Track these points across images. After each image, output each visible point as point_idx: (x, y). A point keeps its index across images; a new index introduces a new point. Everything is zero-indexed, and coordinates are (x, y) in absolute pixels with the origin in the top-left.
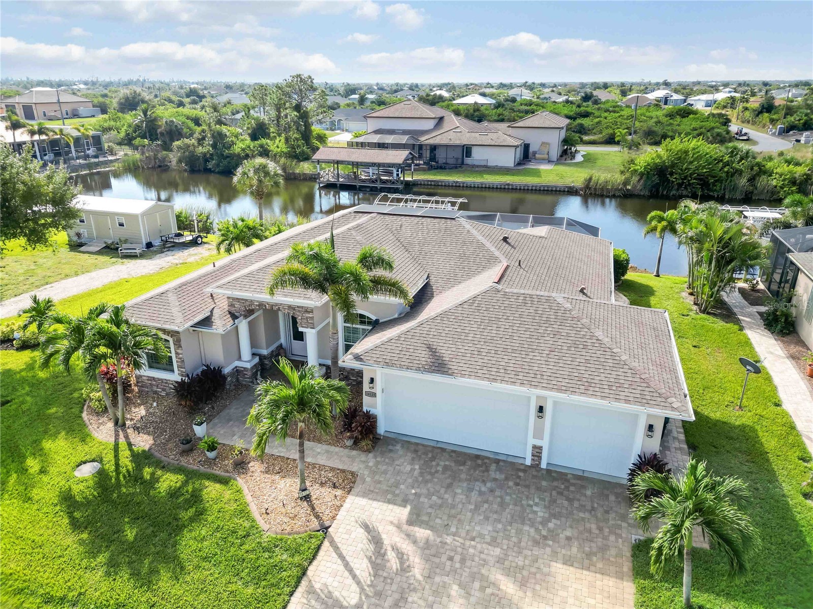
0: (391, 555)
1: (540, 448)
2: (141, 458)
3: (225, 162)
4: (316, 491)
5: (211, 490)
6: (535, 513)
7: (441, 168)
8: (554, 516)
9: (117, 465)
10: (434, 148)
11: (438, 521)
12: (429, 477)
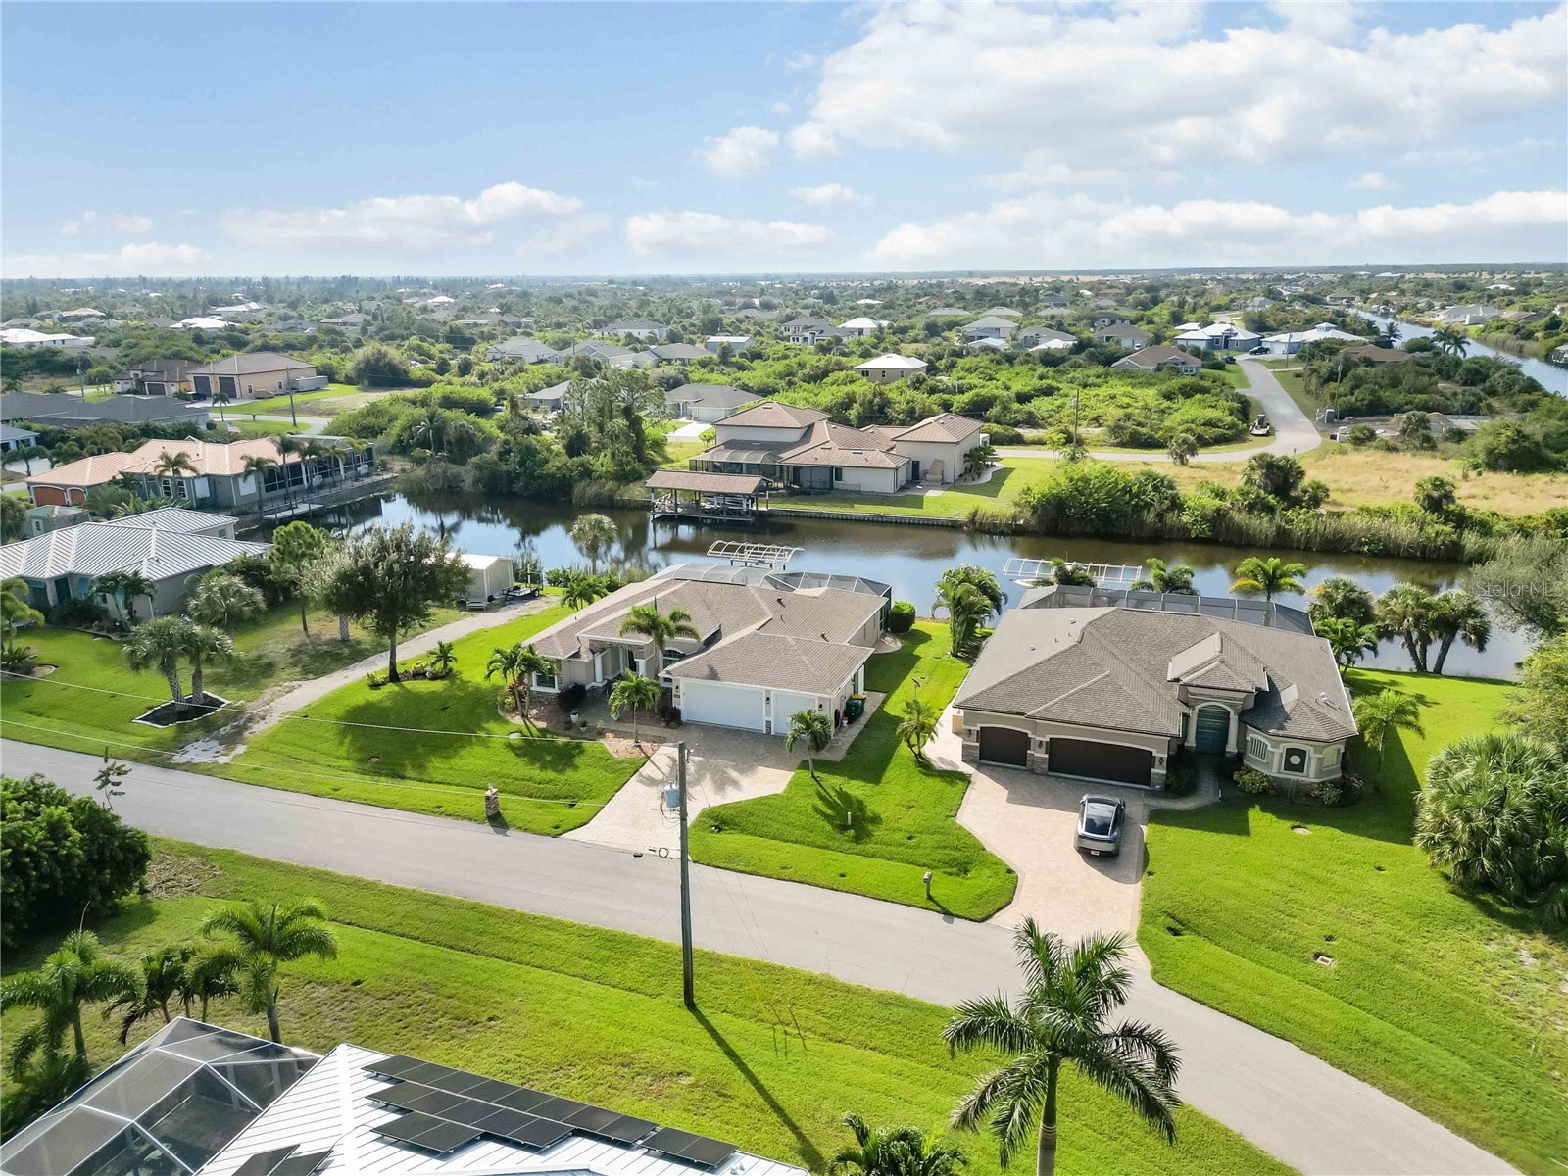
1: (770, 722)
2: (543, 731)
3: (535, 484)
5: (586, 744)
7: (805, 493)
9: (531, 734)
10: (797, 469)
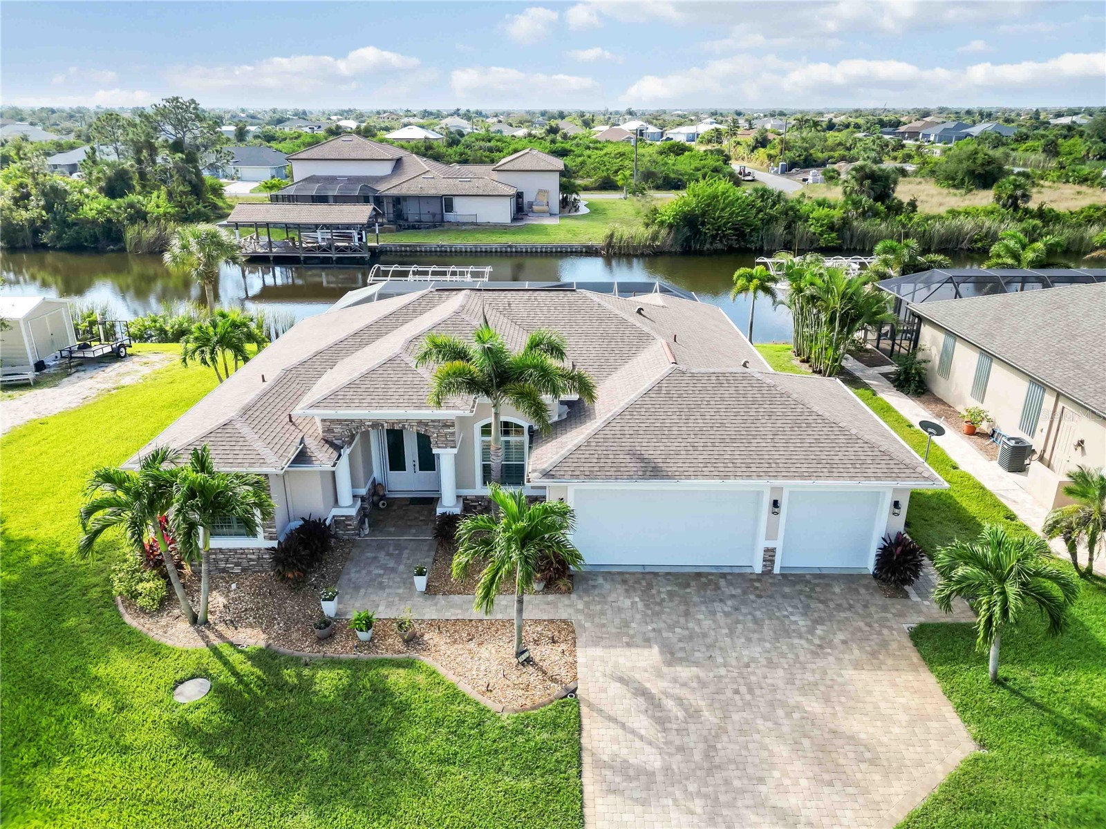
0: (669, 704)
1: (773, 550)
2: (263, 658)
3: (71, 233)
4: (536, 653)
6: (796, 622)
8: (819, 621)
9: (235, 673)
10: (398, 200)
11: (697, 654)
12: (657, 608)
